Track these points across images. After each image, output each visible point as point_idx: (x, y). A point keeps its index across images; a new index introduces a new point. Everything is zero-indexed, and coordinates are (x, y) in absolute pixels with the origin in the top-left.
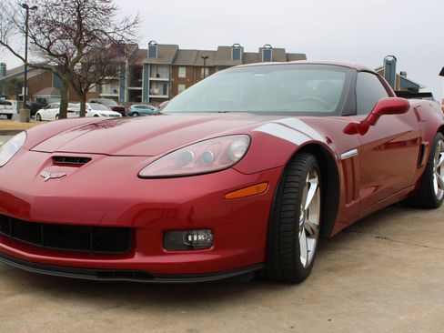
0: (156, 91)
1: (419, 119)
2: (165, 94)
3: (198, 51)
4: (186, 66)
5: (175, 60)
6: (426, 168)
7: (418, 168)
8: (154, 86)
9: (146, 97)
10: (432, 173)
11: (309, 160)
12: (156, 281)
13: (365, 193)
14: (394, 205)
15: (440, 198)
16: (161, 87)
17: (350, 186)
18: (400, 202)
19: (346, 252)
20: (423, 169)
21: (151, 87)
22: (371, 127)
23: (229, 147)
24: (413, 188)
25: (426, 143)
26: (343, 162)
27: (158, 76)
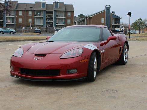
0: (9, 21)
1: (119, 40)
2: (13, 22)
3: (27, 4)
4: (22, 11)
5: (17, 8)
6: (122, 53)
7: (119, 53)
8: (8, 19)
9: (4, 24)
10: (123, 55)
11: (95, 53)
12: (66, 80)
13: (106, 61)
14: (113, 64)
15: (126, 62)
16: (11, 20)
17: (103, 59)
18: (115, 63)
19: (102, 75)
20: (121, 54)
21: (6, 20)
22: (107, 44)
23: (78, 51)
24: (118, 59)
25: (121, 47)
26: (102, 53)
27: (10, 15)
